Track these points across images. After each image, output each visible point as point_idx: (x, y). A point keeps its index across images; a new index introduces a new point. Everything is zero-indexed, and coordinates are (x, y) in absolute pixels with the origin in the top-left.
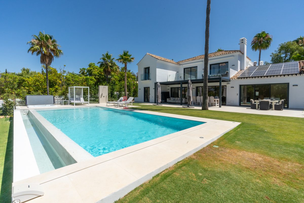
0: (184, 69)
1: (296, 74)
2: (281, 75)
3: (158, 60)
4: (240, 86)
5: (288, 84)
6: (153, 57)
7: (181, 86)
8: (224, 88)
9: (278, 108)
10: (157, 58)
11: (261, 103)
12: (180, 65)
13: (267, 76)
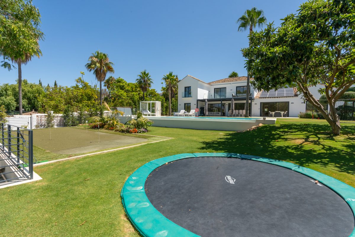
0: (215, 89)
1: (293, 97)
2: (285, 97)
3: (199, 82)
4: (261, 103)
5: (289, 102)
6: (194, 78)
7: (222, 102)
8: (250, 105)
9: (284, 116)
10: (198, 80)
11: (275, 113)
12: (211, 85)
13: (278, 97)
